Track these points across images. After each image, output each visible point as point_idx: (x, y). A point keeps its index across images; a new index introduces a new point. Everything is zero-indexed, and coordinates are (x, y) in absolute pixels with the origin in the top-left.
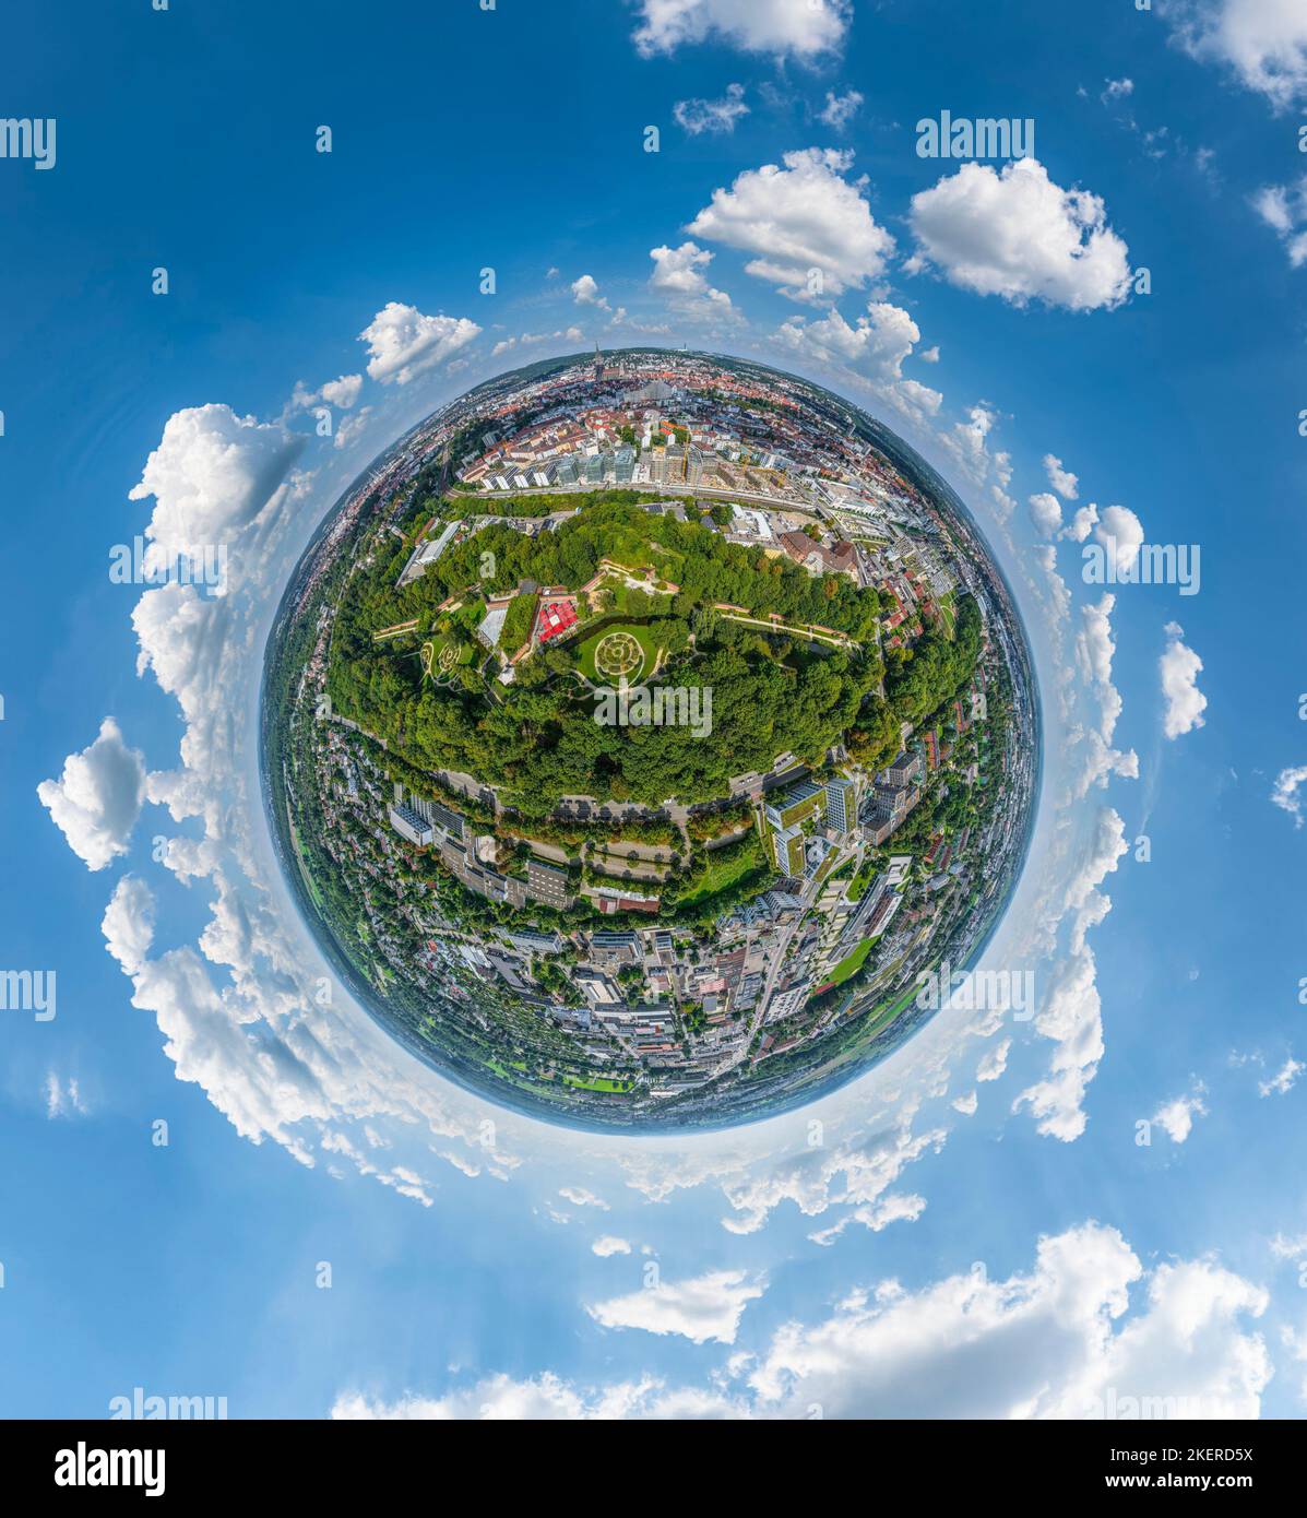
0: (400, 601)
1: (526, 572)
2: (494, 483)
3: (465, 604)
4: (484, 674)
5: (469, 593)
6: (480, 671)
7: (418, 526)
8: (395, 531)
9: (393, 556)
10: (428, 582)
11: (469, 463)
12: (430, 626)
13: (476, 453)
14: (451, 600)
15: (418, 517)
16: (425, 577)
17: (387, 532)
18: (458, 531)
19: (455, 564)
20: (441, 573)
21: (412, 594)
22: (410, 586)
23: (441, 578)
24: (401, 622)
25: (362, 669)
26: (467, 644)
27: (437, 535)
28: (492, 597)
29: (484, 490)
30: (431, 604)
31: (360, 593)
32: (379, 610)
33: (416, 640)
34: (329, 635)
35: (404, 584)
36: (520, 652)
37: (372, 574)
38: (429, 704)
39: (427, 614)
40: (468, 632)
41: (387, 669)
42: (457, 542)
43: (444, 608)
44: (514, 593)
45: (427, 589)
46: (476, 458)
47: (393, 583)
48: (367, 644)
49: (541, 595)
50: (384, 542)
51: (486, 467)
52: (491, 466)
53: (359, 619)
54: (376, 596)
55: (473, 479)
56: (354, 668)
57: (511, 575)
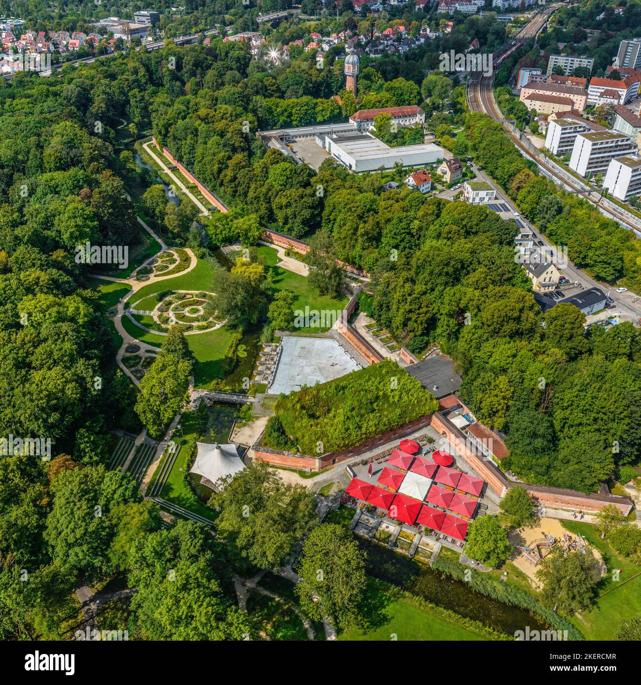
0: (239, 157)
1: (461, 345)
2: (567, 142)
3: (313, 279)
4: (192, 407)
5: (337, 272)
6: (194, 394)
7: (385, 95)
8: (350, 63)
9: (307, 92)
10: (307, 184)
11: (559, 72)
12: (230, 241)
13: (586, 62)
14: (303, 249)
15: (400, 82)
16: (312, 174)
17: (338, 51)
18: (430, 167)
19: (372, 210)
20: (340, 197)
21: (266, 170)
22: (278, 157)
23: (329, 202)
24: (204, 181)
25: (71, 144)
26: (237, 335)
27: (397, 139)
28: (363, 321)
29: (536, 141)
30: (271, 217)
31: (211, 74)
32: (202, 127)
33: (185, 228)
34: (104, 51)
35: (275, 145)
36: (289, 458)
37: (255, 76)
38: (61, 318)
39: (250, 221)
40: (264, 320)
41: (96, 197)
42: (411, 181)
43: (279, 245)
44: (403, 358)
45: (294, 192)
46: (579, 72)
47: (263, 124)
48: (125, 134)
49: (445, 413)
50: (320, 60)
51: (579, 102)
52: (589, 108)
53: (162, 97)
54: (223, 108)
55: (537, 106)
56: (64, 128)
57: (432, 323)
